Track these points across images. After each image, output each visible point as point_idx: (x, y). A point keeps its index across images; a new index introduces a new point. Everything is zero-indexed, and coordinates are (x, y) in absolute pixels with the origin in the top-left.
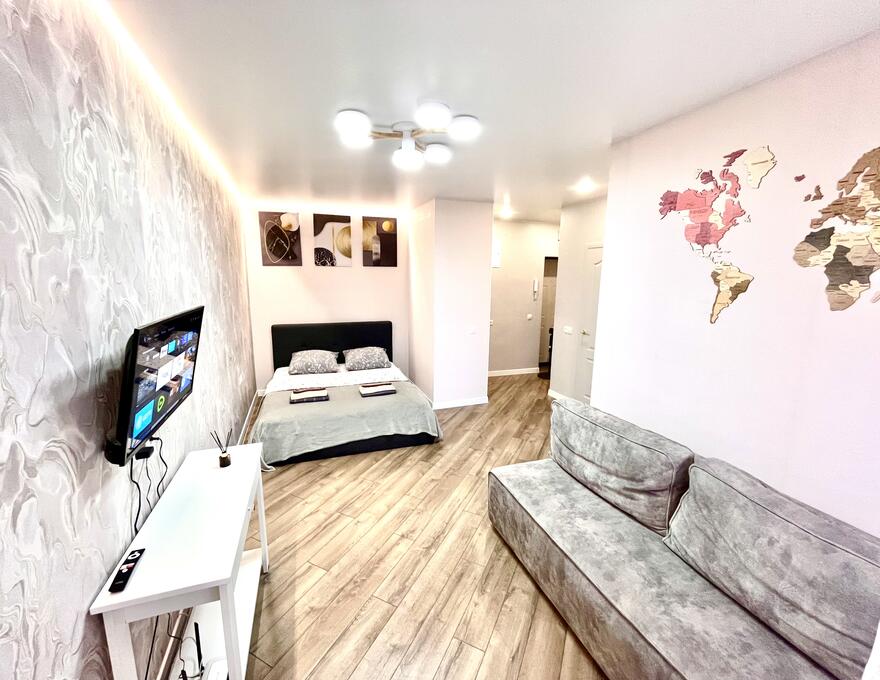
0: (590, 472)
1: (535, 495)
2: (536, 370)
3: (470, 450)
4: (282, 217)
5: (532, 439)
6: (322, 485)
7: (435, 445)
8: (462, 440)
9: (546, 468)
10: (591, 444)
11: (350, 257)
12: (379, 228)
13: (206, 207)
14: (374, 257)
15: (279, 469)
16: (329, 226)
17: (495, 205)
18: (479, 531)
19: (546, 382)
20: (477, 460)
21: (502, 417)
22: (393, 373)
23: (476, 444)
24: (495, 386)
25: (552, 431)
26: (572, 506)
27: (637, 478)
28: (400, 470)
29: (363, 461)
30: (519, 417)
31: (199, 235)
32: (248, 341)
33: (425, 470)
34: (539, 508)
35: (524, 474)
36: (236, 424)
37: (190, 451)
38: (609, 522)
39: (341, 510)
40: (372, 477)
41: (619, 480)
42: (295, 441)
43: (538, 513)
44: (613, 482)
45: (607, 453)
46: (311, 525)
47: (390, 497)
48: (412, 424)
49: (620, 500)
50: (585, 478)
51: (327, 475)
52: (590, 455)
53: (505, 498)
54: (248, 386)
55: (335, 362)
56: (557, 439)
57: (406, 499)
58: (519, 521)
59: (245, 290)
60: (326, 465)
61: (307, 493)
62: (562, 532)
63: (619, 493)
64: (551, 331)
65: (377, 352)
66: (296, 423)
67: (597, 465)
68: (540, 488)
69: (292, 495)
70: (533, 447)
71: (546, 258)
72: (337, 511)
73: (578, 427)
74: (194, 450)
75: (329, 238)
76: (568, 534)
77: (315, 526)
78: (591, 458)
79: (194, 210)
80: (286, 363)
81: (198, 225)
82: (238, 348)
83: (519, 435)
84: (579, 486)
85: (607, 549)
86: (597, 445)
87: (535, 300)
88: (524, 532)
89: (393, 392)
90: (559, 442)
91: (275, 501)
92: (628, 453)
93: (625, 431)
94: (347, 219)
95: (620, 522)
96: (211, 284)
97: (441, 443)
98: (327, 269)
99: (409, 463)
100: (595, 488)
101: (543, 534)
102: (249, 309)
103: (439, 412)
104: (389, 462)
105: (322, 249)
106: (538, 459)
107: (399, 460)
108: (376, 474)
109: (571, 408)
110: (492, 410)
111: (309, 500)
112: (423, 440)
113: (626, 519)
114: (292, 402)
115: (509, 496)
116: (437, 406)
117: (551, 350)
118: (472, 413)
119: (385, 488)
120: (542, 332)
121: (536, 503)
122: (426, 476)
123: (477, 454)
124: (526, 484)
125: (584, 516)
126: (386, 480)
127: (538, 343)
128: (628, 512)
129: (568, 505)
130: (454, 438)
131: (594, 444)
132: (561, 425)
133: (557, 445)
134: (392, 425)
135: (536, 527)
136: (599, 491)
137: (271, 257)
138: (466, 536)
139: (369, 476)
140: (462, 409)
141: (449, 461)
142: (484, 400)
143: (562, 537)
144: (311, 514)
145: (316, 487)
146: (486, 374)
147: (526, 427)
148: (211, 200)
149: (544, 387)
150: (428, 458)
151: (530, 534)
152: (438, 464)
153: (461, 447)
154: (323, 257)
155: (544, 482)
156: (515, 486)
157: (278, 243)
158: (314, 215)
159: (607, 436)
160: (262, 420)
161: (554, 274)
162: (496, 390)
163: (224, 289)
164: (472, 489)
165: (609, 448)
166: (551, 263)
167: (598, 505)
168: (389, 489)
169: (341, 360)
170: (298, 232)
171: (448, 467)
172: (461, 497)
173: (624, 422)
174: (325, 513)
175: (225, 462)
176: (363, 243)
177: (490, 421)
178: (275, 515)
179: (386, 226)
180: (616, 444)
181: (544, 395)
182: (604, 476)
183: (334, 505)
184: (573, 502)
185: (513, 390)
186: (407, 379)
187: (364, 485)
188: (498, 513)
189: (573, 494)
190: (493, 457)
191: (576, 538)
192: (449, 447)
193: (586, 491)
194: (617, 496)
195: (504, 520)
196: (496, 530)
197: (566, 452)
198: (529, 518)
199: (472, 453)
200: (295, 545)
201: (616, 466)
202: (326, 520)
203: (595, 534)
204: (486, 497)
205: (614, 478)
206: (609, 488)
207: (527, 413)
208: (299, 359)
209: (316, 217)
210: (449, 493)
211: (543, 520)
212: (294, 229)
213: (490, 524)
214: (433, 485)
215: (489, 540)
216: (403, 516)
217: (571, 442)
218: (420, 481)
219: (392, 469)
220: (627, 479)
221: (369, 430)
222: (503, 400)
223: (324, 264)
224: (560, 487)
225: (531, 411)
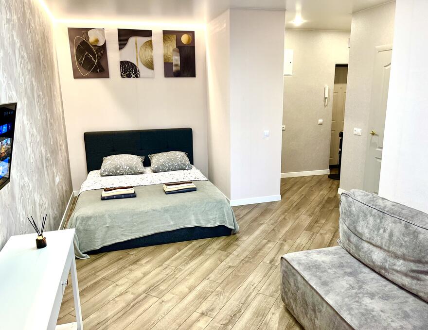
0: (377, 256)
1: (325, 277)
2: (327, 172)
3: (265, 241)
4: (89, 32)
5: (322, 231)
6: (131, 270)
7: (232, 237)
8: (257, 233)
9: (335, 254)
10: (379, 230)
11: (152, 69)
12: (178, 41)
13: (19, 19)
14: (174, 69)
15: (93, 257)
16: (132, 40)
17: (286, 12)
18: (272, 310)
19: (336, 182)
20: (271, 250)
21: (294, 213)
22: (194, 174)
23: (270, 236)
24: (287, 186)
25: (341, 220)
26: (360, 287)
27: (424, 260)
28: (201, 258)
29: (167, 250)
30: (309, 213)
31: (13, 44)
32: (64, 147)
33: (223, 258)
34: (327, 288)
35: (315, 259)
36: (54, 219)
37: (11, 235)
38: (396, 301)
39: (148, 292)
40: (175, 264)
41: (406, 263)
42: (106, 232)
43: (328, 292)
44: (400, 265)
45: (394, 238)
46: (121, 304)
47: (191, 281)
48: (211, 217)
49: (406, 281)
50: (373, 262)
51: (135, 262)
52: (377, 240)
53: (296, 280)
54: (65, 187)
55: (141, 165)
56: (346, 228)
57: (206, 282)
58: (309, 301)
59: (59, 100)
60: (134, 253)
61: (117, 277)
62: (350, 309)
63: (406, 275)
64: (341, 135)
65: (179, 156)
66: (107, 216)
67: (385, 250)
68: (329, 271)
69: (104, 279)
70: (324, 239)
71: (337, 66)
72: (144, 292)
73: (365, 215)
74: (16, 234)
75: (132, 52)
76: (356, 311)
77: (124, 304)
78: (379, 243)
79: (9, 21)
80: (98, 167)
81: (12, 35)
82: (54, 152)
83: (310, 228)
84: (367, 270)
85: (394, 325)
86: (384, 231)
87: (326, 106)
88: (314, 310)
89: (193, 190)
90: (347, 230)
91: (89, 284)
92: (416, 237)
93: (412, 217)
94: (148, 33)
95: (406, 302)
96: (26, 90)
97: (238, 235)
98: (132, 81)
99: (208, 252)
100: (383, 272)
101: (331, 312)
102: (63, 118)
103: (235, 208)
104: (191, 251)
105: (127, 62)
106: (329, 246)
107: (200, 249)
108: (179, 261)
109: (359, 199)
110: (285, 206)
111: (119, 283)
112: (221, 232)
113: (411, 299)
114: (103, 199)
115: (299, 278)
116: (234, 203)
117: (340, 153)
118: (266, 209)
119: (187, 273)
120: (333, 136)
121: (325, 284)
122: (223, 263)
123: (270, 245)
124: (315, 267)
125: (372, 296)
126: (188, 266)
127: (329, 146)
128: (415, 292)
129: (356, 286)
130: (250, 230)
131: (381, 231)
132: (349, 214)
133: (345, 232)
134: (193, 217)
135: (325, 305)
136: (386, 275)
137: (81, 71)
138: (260, 314)
139: (172, 263)
140: (257, 205)
141: (244, 251)
142: (277, 197)
143: (350, 314)
144: (121, 294)
145: (126, 272)
146: (278, 176)
147: (317, 222)
148: (24, 14)
149: (334, 187)
150: (225, 248)
151: (320, 312)
152: (235, 253)
153: (256, 238)
154: (128, 70)
155: (333, 266)
156: (305, 269)
157: (87, 58)
158: (118, 29)
159: (395, 222)
160: (76, 214)
161: (344, 81)
162: (288, 190)
163: (39, 96)
164: (266, 274)
165: (397, 234)
166: (342, 69)
167: (386, 286)
168: (190, 274)
169: (147, 163)
170: (104, 46)
171: (245, 255)
172: (256, 281)
173: (411, 210)
174: (133, 294)
175: (41, 244)
176: (164, 56)
177: (283, 216)
178: (89, 296)
179: (184, 39)
180: (403, 230)
181: (334, 194)
182: (391, 260)
183: (142, 288)
184: (361, 284)
185: (304, 190)
186: (205, 179)
187: (168, 271)
188: (290, 294)
189: (361, 276)
190: (286, 247)
191: (363, 315)
192: (244, 238)
193: (374, 275)
194: (404, 278)
195: (295, 300)
196: (288, 310)
197: (354, 239)
198: (318, 297)
199: (267, 243)
200: (106, 320)
201: (404, 250)
202: (134, 300)
203: (382, 311)
204: (279, 282)
205: (401, 262)
206: (397, 271)
207: (318, 209)
208: (109, 162)
209: (120, 31)
210: (245, 278)
211: (330, 299)
212: (101, 44)
213: (282, 305)
214: (230, 271)
215: (281, 319)
216: (203, 297)
217: (359, 229)
218: (219, 268)
219: (192, 257)
220: (414, 261)
221: (172, 223)
222: (295, 198)
223: (129, 76)
224: (349, 270)
225: (321, 208)
